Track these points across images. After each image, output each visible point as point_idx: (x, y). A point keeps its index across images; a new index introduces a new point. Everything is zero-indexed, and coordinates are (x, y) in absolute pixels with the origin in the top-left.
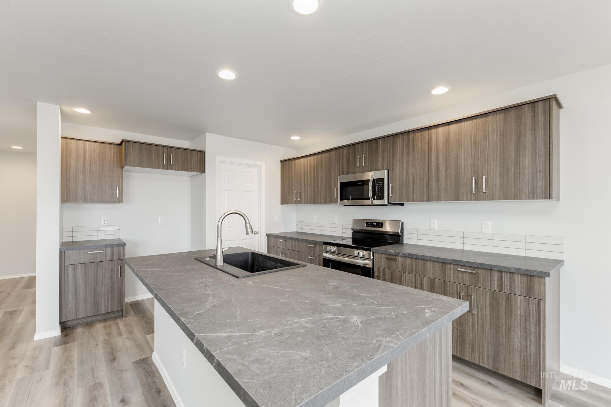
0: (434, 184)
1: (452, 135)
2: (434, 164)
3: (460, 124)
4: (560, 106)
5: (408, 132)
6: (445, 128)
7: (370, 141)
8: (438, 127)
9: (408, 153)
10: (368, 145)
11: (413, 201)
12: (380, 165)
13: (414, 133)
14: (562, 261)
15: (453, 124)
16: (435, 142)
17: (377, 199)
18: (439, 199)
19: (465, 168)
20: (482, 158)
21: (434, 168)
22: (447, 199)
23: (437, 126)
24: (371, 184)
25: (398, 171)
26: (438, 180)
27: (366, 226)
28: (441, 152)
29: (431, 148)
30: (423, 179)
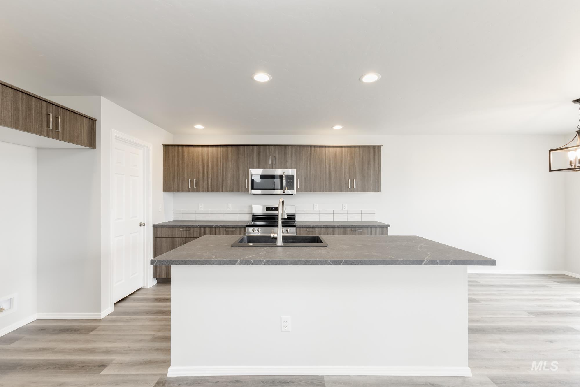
0: (327, 182)
1: (338, 154)
2: (327, 169)
3: (342, 148)
6: (334, 149)
7: (280, 146)
8: (330, 147)
9: (311, 160)
10: (278, 149)
11: (314, 192)
12: (289, 166)
13: (315, 147)
15: (338, 147)
16: (328, 156)
17: (288, 190)
18: (330, 191)
19: (345, 174)
20: (353, 170)
21: (327, 172)
22: (335, 191)
24: (284, 178)
25: (304, 171)
26: (330, 179)
27: (266, 211)
28: (331, 163)
29: (326, 159)
30: (321, 178)
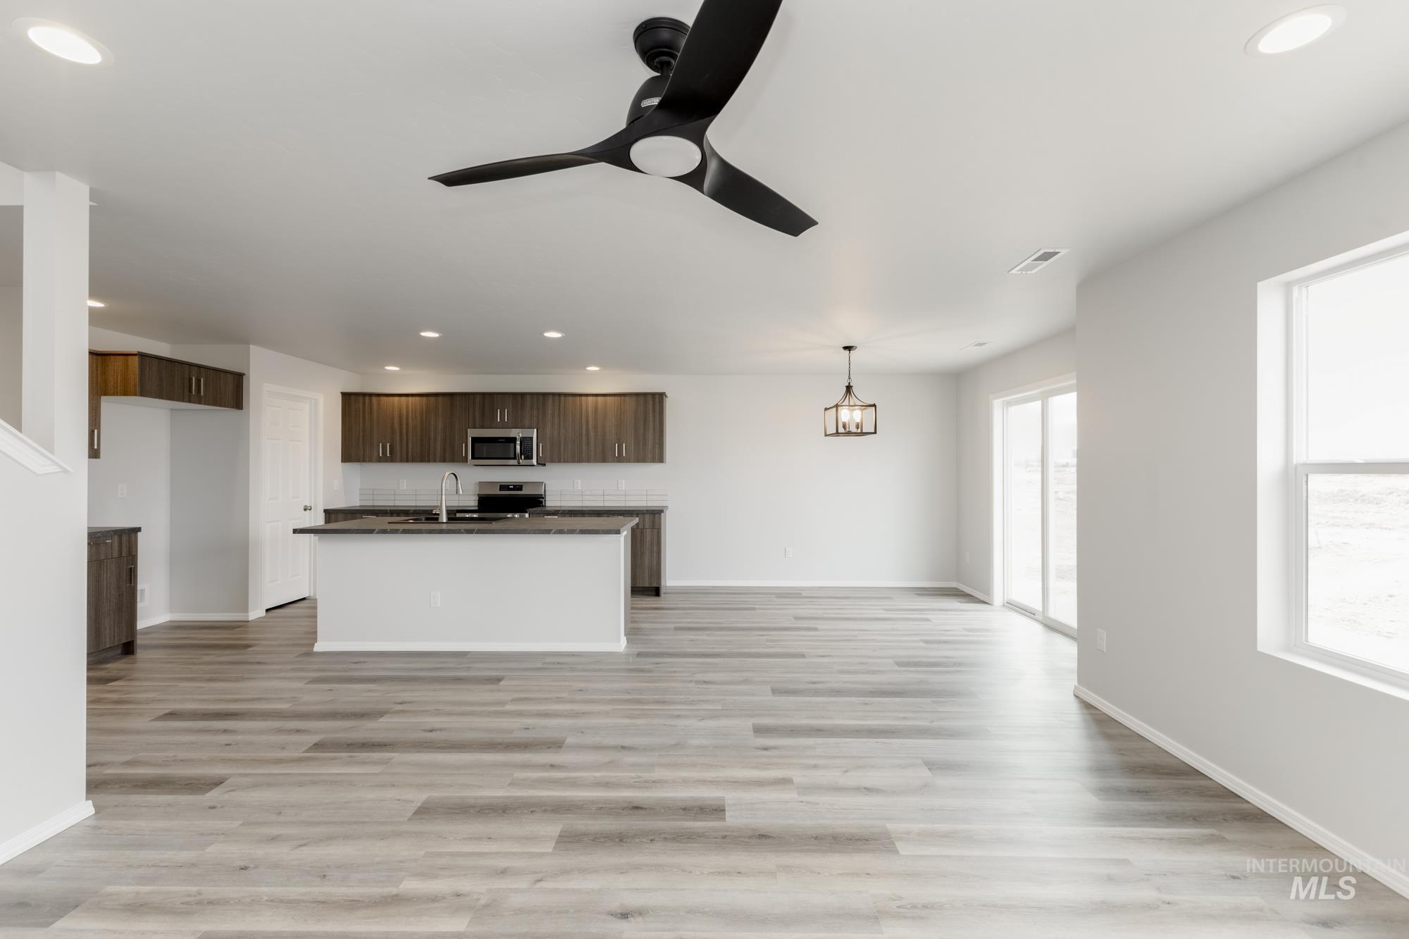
0: (584, 447)
1: (600, 406)
2: (584, 428)
3: (606, 398)
4: (666, 396)
5: (560, 395)
6: (594, 398)
7: (514, 395)
9: (559, 415)
10: (511, 399)
11: (564, 462)
12: (527, 422)
13: (565, 396)
14: (667, 506)
15: (601, 396)
16: (585, 408)
17: (525, 459)
18: (589, 461)
19: (610, 435)
20: (621, 429)
21: (584, 432)
22: (596, 461)
23: (587, 395)
24: (518, 442)
25: (548, 431)
26: (588, 444)
27: (500, 490)
28: (590, 419)
29: (582, 414)
30: (574, 442)
